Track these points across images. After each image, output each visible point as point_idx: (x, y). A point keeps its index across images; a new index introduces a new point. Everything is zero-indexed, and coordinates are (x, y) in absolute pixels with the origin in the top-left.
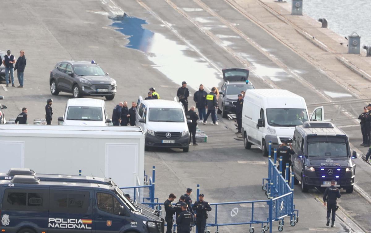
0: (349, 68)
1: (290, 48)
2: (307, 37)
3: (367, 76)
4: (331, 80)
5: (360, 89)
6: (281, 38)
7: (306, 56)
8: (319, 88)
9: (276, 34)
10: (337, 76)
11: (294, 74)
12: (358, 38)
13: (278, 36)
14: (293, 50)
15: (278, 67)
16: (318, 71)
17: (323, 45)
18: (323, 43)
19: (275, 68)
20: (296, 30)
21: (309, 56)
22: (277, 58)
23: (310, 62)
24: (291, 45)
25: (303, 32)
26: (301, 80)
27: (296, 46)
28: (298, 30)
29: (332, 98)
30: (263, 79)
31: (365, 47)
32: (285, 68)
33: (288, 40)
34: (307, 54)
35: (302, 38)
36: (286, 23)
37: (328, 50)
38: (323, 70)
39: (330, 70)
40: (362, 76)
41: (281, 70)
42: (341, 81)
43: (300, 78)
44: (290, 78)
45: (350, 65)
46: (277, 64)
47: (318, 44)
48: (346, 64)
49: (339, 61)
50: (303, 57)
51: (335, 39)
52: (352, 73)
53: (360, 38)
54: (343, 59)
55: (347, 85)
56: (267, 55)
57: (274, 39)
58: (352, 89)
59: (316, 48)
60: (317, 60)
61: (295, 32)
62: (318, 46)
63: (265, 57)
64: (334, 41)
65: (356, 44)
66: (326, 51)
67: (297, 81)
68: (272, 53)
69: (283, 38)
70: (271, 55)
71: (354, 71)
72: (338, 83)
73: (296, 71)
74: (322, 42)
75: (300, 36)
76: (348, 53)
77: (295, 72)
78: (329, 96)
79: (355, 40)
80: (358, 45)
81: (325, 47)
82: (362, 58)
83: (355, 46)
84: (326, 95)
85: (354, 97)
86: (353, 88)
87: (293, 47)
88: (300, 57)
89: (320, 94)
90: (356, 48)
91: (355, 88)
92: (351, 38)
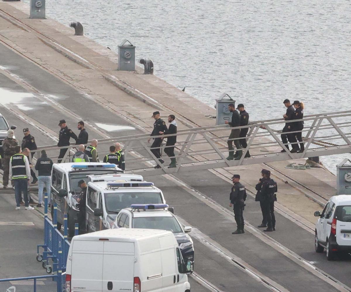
0: (124, 90)
1: (36, 64)
2: (57, 48)
3: (151, 101)
4: (102, 108)
5: (145, 119)
6: (21, 50)
7: (62, 75)
8: (88, 118)
9: (14, 45)
10: (109, 102)
11: (49, 100)
12: (132, 48)
13: (18, 48)
14: (41, 67)
15: (25, 91)
16: (81, 96)
17: (82, 60)
18: (81, 57)
19: (21, 92)
20: (40, 39)
21: (65, 75)
22: (20, 78)
23: (68, 83)
24: (37, 60)
25: (51, 42)
26: (61, 108)
27: (45, 61)
28: (44, 40)
29: (107, 133)
30: (8, 108)
31: (142, 62)
32: (35, 92)
33: (31, 53)
34: (61, 72)
35: (51, 49)
36: (25, 30)
37: (90, 66)
38: (89, 94)
39: (97, 93)
40: (144, 101)
41: (30, 95)
42: (116, 108)
43: (59, 106)
44: (45, 106)
45: (125, 86)
46: (24, 87)
47: (74, 58)
48: (119, 85)
49: (108, 80)
50: (56, 76)
51: (97, 51)
52: (130, 98)
53: (134, 47)
54: (113, 77)
55: (125, 113)
56: (6, 74)
57: (13, 52)
58: (133, 119)
59: (73, 63)
60: (78, 81)
61: (40, 42)
62: (75, 61)
63: (6, 77)
64: (96, 53)
65: (129, 57)
66: (88, 68)
67: (55, 110)
68: (12, 71)
69: (24, 51)
70: (12, 75)
71: (130, 94)
72: (112, 111)
73: (51, 96)
74: (79, 55)
75: (48, 48)
76: (118, 70)
77: (49, 98)
78: (104, 130)
79: (128, 52)
80: (132, 58)
81: (86, 62)
82: (138, 75)
83: (128, 60)
84: (100, 129)
85: (138, 130)
86: (135, 117)
87: (40, 63)
88: (53, 76)
89: (91, 127)
90: (129, 62)
91: (137, 118)
92: (122, 48)
